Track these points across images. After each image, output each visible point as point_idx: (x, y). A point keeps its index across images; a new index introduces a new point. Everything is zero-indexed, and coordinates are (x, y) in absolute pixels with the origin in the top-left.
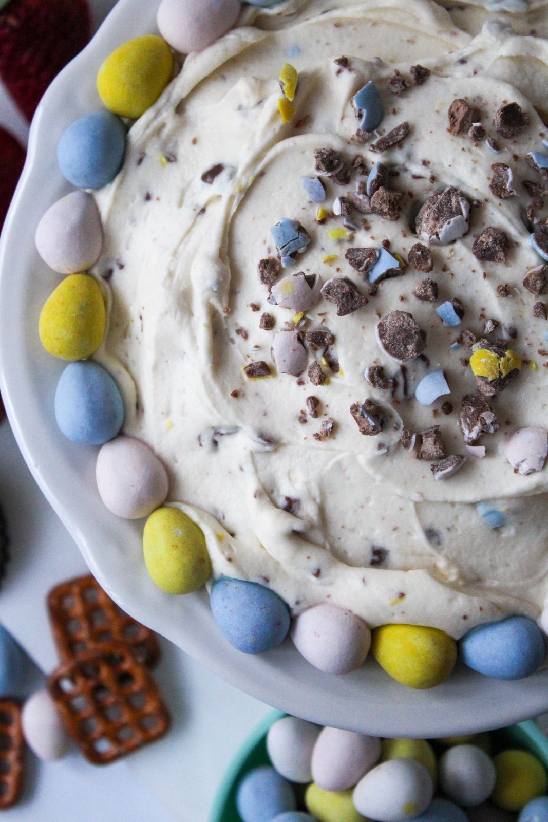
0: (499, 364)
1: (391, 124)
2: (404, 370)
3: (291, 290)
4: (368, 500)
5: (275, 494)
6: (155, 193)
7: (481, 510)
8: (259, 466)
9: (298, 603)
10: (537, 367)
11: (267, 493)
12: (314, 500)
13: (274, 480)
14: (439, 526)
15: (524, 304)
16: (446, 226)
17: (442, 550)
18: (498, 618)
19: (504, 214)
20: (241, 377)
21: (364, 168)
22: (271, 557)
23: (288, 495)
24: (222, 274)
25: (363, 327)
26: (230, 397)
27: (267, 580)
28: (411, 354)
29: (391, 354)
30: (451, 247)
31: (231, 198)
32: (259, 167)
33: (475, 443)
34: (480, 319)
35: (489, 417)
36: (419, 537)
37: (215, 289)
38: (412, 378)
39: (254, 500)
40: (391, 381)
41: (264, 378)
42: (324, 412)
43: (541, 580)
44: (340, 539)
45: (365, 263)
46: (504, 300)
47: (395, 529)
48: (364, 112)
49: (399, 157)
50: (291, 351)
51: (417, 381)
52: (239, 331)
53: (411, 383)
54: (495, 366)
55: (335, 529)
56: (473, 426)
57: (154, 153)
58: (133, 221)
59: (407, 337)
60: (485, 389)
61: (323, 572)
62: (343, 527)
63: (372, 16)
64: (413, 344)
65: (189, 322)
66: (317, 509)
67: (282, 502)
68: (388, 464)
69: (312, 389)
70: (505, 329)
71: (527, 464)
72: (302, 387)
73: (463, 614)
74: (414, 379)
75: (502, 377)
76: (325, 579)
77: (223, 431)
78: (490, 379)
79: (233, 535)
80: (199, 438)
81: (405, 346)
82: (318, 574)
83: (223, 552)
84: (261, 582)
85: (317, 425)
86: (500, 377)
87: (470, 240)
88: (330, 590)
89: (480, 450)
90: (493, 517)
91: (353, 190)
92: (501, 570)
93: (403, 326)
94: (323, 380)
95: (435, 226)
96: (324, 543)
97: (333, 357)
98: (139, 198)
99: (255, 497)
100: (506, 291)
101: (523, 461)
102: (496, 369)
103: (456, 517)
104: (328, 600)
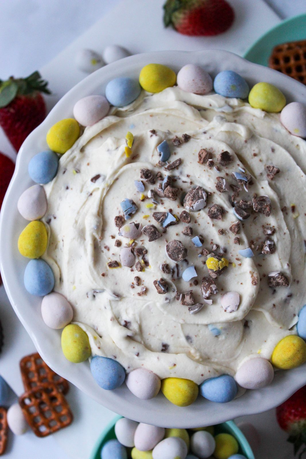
0: (219, 264)
1: (173, 159)
2: (177, 266)
3: (128, 230)
4: (160, 322)
5: (120, 319)
6: (70, 186)
7: (210, 327)
8: (113, 306)
9: (129, 368)
10: (235, 266)
11: (116, 319)
12: (137, 322)
13: (120, 313)
14: (191, 335)
15: (230, 238)
16: (196, 203)
17: (193, 345)
18: (216, 376)
19: (222, 199)
20: (106, 268)
21: (161, 177)
22: (117, 347)
23: (126, 320)
24: (99, 222)
25: (160, 247)
26: (101, 276)
27: (116, 357)
28: (181, 259)
29: (172, 258)
30: (198, 212)
31: (103, 189)
32: (116, 176)
33: (208, 298)
34: (211, 244)
35: (214, 287)
36: (183, 339)
37: (95, 229)
38: (181, 269)
39: (111, 321)
40: (172, 270)
41: (116, 268)
42: (142, 284)
43: (236, 359)
44: (148, 339)
45: (161, 218)
46: (221, 236)
47: (172, 336)
48: (162, 153)
49: (177, 173)
50: (128, 257)
52: (106, 247)
53: (180, 271)
54: (217, 265)
55: (146, 335)
56: (207, 291)
57: (70, 169)
58: (61, 198)
59: (178, 251)
60: (212, 274)
61: (140, 354)
62: (149, 334)
63: (166, 112)
64: (181, 255)
65: (84, 243)
66: (138, 326)
67: (123, 323)
68: (169, 307)
69: (137, 273)
70: (222, 249)
71: (230, 308)
72: (133, 272)
73: (201, 374)
74: (182, 270)
75: (220, 269)
76: (141, 357)
77: (98, 291)
78: (215, 270)
79: (101, 337)
80: (87, 294)
81: (178, 255)
82: (138, 355)
83: (96, 345)
84: (113, 358)
85: (139, 289)
86: (219, 269)
87: (207, 210)
88: (143, 362)
89: (210, 302)
90: (215, 331)
91: (156, 187)
92: (218, 355)
93: (177, 246)
94: (142, 269)
95: (192, 203)
96: (141, 341)
97: (146, 260)
98: (63, 188)
99: (111, 320)
100: (222, 232)
101: (228, 307)
102: (217, 266)
103: (199, 331)
104: (143, 367)
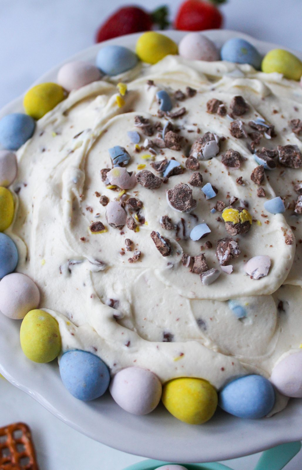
0: (239, 216)
1: (176, 111)
2: (183, 221)
3: (118, 174)
4: (161, 300)
5: (104, 299)
6: (48, 147)
7: (231, 305)
8: (95, 281)
9: (115, 365)
10: (261, 224)
11: (99, 296)
12: (128, 301)
13: (104, 290)
14: (205, 317)
15: (252, 190)
16: (206, 146)
17: (207, 333)
18: (243, 373)
19: (238, 144)
20: (88, 232)
21: (160, 126)
22: (99, 337)
23: (112, 298)
24: (79, 174)
25: (159, 198)
26: (80, 240)
27: (96, 350)
28: (188, 206)
29: (175, 207)
30: (209, 161)
31: (88, 141)
32: (104, 127)
33: (226, 263)
34: (227, 198)
35: (235, 244)
36: (193, 324)
37: (75, 182)
38: (188, 226)
39: (91, 298)
40: (176, 226)
41: (101, 233)
42: (135, 248)
43: (269, 357)
44: (143, 327)
45: (161, 165)
46: (240, 187)
47: (178, 320)
48: (162, 101)
49: (180, 122)
50: (117, 211)
51: (191, 228)
52: (88, 209)
53: (187, 229)
54: (237, 216)
55: (141, 321)
56: (225, 251)
57: (49, 131)
58: (34, 162)
59: (185, 196)
60: (231, 231)
61: (132, 343)
62: (145, 319)
64: (189, 201)
65: (59, 201)
66: (129, 307)
67: (108, 302)
68: (173, 275)
69: (130, 234)
70: (242, 202)
71: (258, 271)
72: (123, 235)
73: (221, 368)
74: (189, 227)
75: (242, 222)
76: (133, 348)
77: (75, 262)
78: (234, 223)
80: (60, 268)
81: (184, 202)
82: (128, 344)
83: (69, 330)
84: (92, 351)
85: (131, 255)
86: (240, 222)
87: (220, 157)
88: (136, 356)
89: (229, 268)
90: (239, 310)
91: (156, 137)
92: (244, 349)
93: (183, 188)
94: (135, 227)
95: (200, 147)
96: (133, 328)
97: (141, 217)
98: (39, 150)
99: (91, 297)
100: (240, 182)
101: (256, 270)
102: (238, 217)
103: (216, 311)
104: (135, 363)
